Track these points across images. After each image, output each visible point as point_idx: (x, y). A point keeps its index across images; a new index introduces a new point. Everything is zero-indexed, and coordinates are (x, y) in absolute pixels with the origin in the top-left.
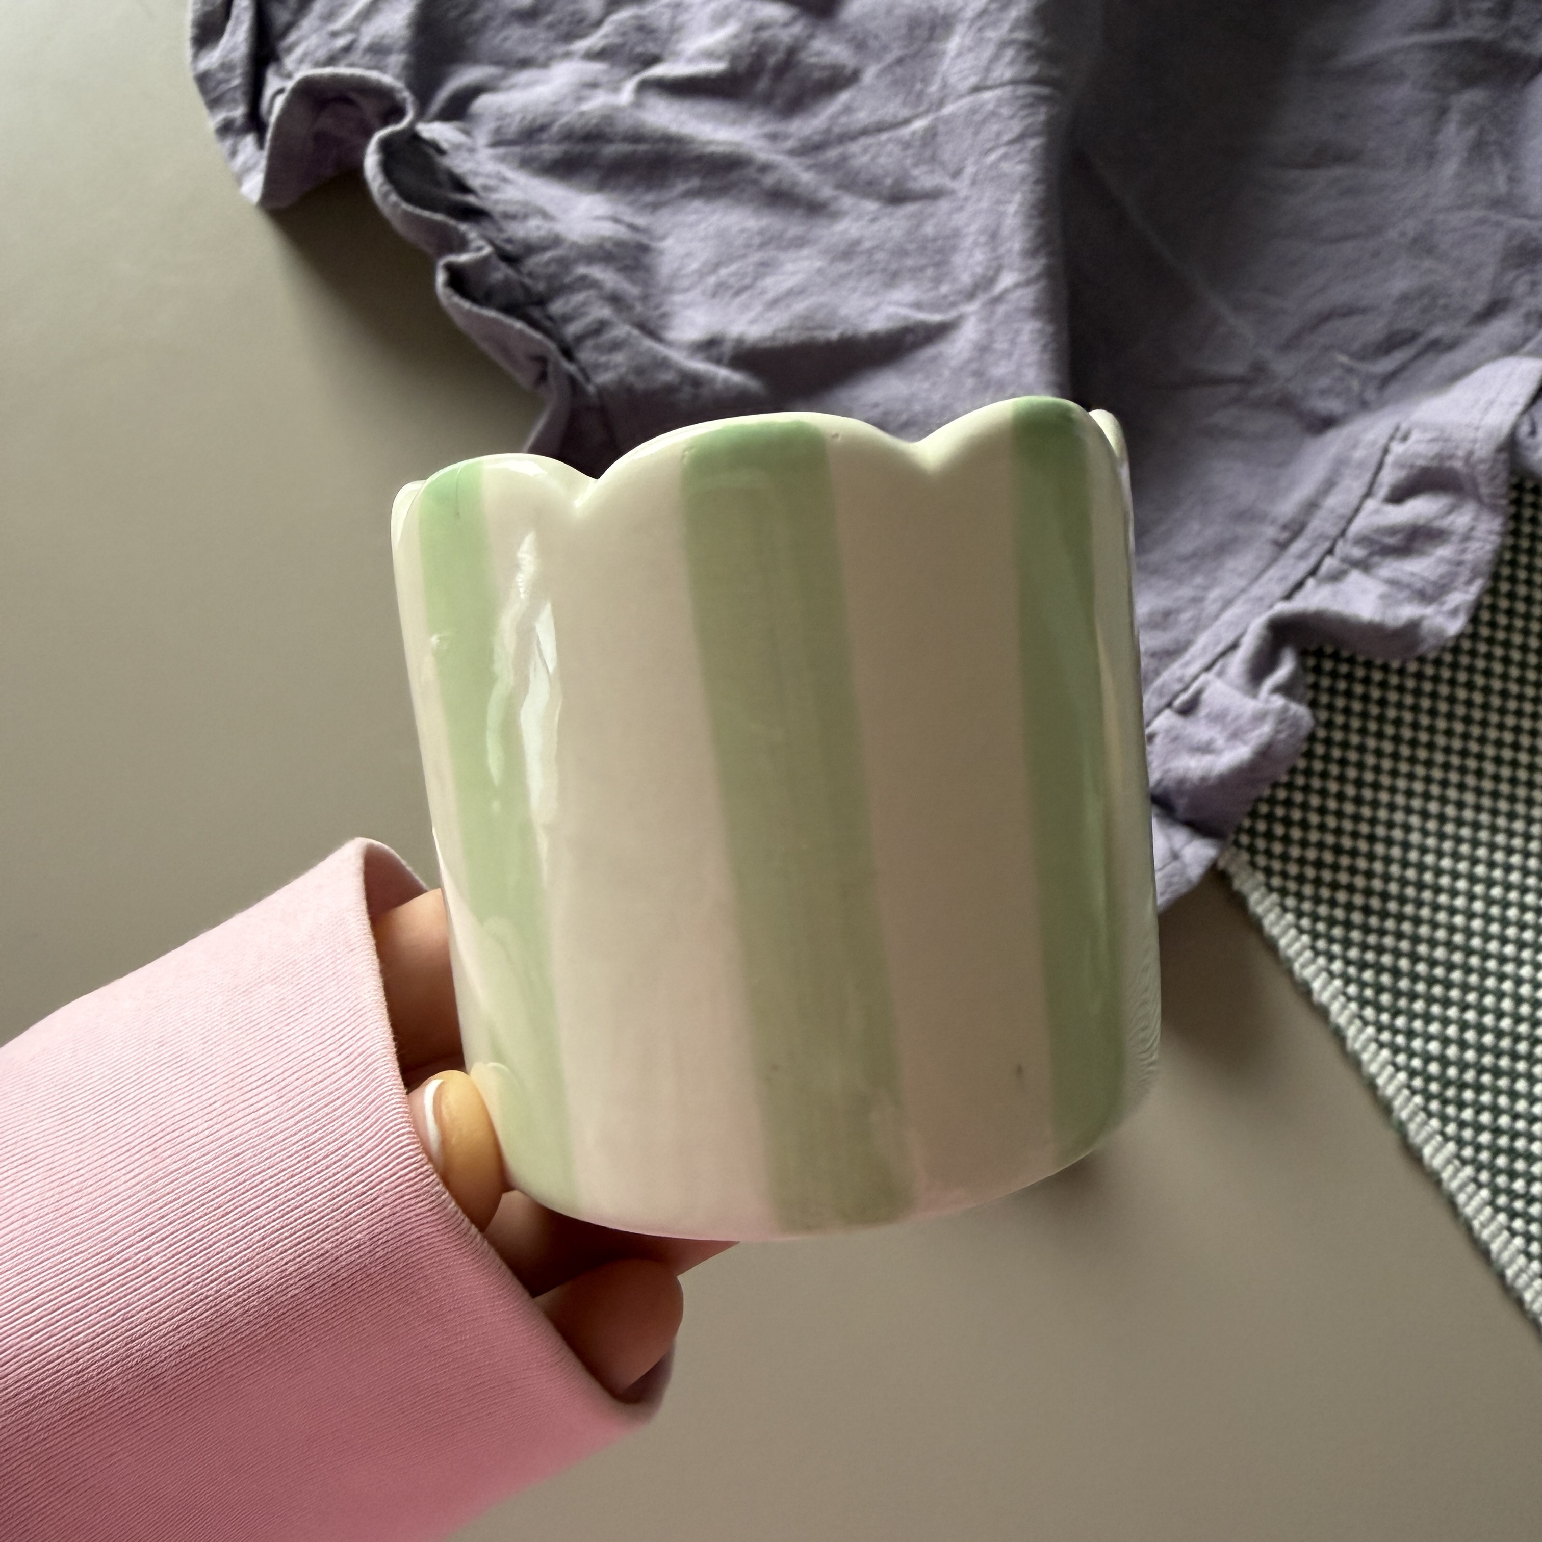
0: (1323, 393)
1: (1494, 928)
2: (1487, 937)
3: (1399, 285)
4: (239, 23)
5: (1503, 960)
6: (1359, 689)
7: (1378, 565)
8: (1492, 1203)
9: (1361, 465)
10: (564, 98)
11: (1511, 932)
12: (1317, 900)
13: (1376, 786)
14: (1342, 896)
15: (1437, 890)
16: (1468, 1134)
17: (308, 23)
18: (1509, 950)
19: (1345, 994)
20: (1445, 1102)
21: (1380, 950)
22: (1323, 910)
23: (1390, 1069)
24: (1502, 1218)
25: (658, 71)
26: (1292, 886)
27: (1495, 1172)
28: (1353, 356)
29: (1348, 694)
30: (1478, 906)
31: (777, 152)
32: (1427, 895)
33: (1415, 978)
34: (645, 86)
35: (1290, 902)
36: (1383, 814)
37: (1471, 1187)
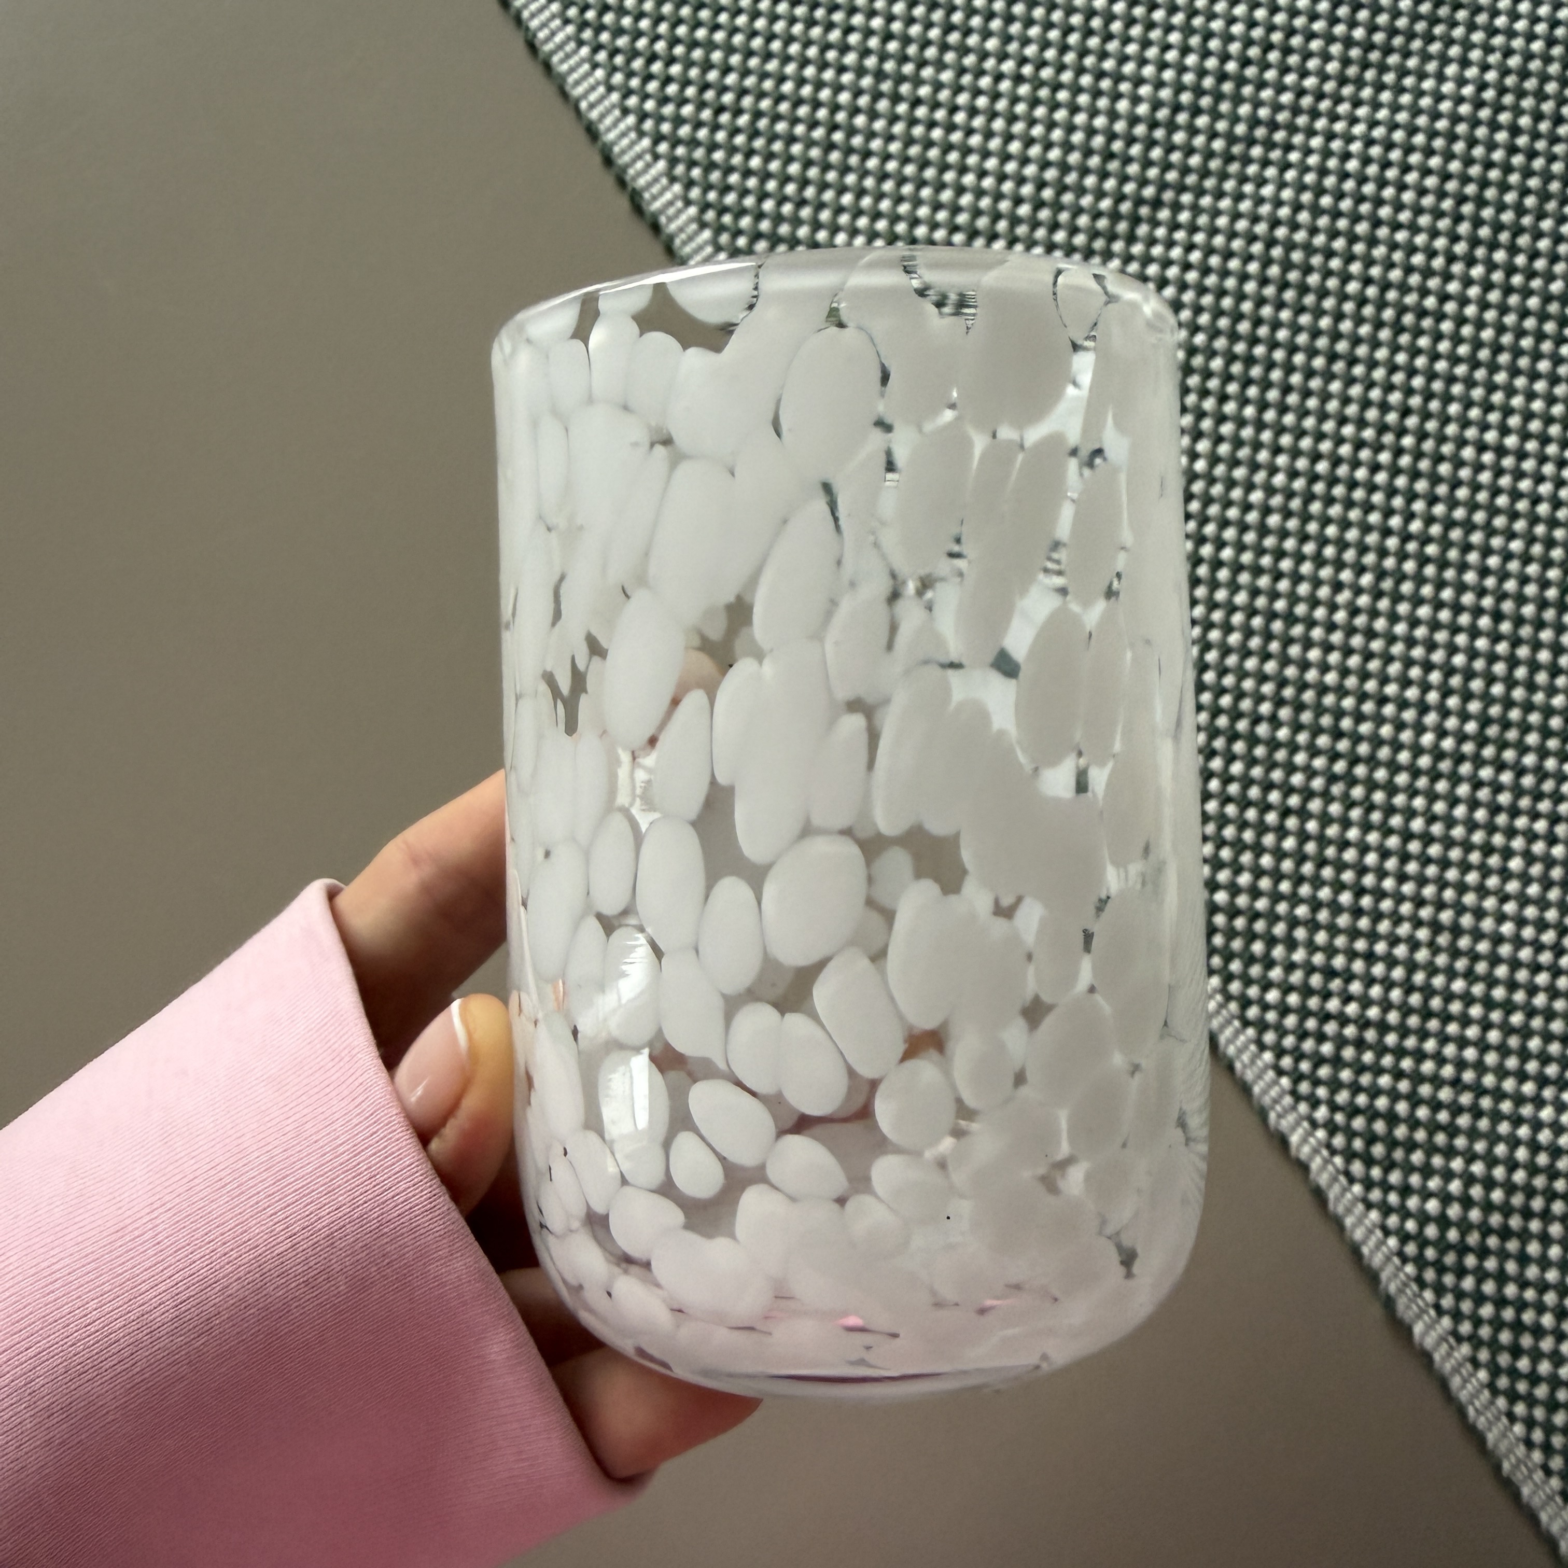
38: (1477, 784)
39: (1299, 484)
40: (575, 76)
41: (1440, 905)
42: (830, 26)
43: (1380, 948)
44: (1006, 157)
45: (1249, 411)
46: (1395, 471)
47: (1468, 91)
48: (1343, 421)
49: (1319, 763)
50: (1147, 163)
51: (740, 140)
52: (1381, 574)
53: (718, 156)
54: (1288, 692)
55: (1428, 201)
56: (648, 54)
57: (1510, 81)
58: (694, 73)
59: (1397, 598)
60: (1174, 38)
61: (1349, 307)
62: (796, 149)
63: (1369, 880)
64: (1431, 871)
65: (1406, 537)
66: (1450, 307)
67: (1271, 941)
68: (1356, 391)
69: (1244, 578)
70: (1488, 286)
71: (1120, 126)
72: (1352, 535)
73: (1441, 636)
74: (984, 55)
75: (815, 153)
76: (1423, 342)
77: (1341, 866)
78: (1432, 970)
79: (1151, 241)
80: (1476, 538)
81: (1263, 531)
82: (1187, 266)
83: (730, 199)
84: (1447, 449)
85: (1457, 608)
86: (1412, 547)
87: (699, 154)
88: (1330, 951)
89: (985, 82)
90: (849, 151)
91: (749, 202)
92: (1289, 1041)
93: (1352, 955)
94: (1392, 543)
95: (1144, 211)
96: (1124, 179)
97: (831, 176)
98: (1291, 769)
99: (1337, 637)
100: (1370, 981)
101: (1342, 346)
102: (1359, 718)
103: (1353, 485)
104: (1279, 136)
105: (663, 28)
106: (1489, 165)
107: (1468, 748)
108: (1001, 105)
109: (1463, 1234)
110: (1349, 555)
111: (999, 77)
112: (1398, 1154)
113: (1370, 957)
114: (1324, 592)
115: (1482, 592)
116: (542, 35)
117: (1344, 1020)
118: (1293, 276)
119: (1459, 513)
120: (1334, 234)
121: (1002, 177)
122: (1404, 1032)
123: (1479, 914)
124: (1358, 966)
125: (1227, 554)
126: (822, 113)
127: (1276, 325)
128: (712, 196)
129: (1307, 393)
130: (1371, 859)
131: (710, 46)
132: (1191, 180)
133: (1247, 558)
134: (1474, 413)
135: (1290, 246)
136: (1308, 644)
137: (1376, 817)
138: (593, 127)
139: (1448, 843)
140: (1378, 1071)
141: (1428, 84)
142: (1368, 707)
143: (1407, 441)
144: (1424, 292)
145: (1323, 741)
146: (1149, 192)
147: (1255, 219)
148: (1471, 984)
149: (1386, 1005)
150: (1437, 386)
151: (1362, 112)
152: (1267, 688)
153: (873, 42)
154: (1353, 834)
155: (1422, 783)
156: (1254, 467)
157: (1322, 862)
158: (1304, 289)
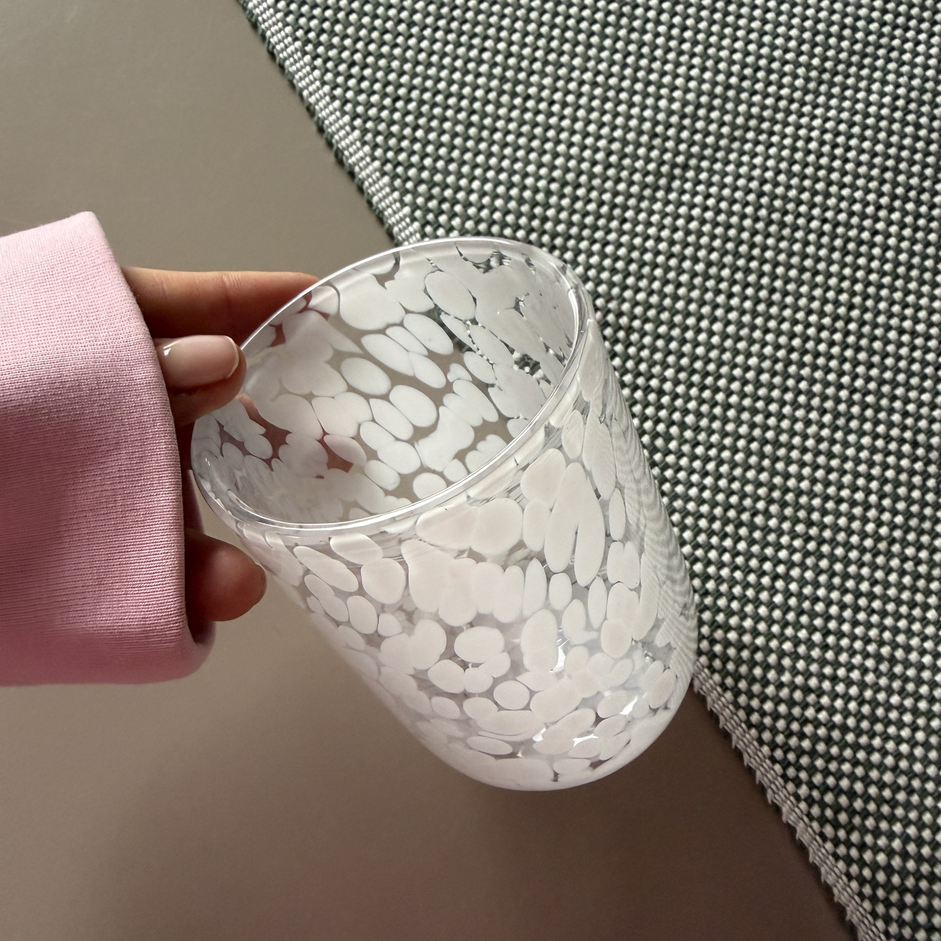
2: (926, 762)
13: (839, 634)
14: (808, 730)
15: (888, 723)
16: (906, 932)
19: (809, 815)
20: (888, 904)
21: (839, 775)
22: (793, 742)
23: (844, 879)
30: (920, 736)
32: (879, 727)
33: (867, 798)
36: (844, 658)
38: (904, 559)
39: (781, 354)
40: (300, 74)
41: (881, 643)
42: (471, 47)
43: (841, 672)
44: (586, 135)
45: (748, 304)
46: (845, 346)
47: (887, 100)
48: (810, 312)
49: (797, 543)
50: (679, 141)
51: (409, 119)
52: (837, 415)
53: (395, 129)
54: (776, 494)
55: (863, 170)
56: (349, 61)
57: (914, 95)
58: (380, 74)
59: (848, 431)
60: (696, 61)
61: (812, 237)
62: (447, 125)
63: (832, 625)
64: (875, 619)
65: (853, 391)
66: (878, 239)
67: (767, 667)
68: (818, 292)
69: (745, 416)
70: (903, 226)
71: (661, 117)
72: (817, 388)
73: (878, 458)
74: (572, 69)
75: (459, 128)
76: (862, 261)
77: (813, 615)
78: (877, 689)
79: (683, 192)
80: (899, 391)
81: (758, 384)
82: (706, 209)
83: (402, 157)
84: (879, 332)
85: (888, 439)
86: (857, 397)
87: (382, 127)
88: (808, 675)
89: (572, 86)
90: (482, 128)
91: (415, 159)
92: (780, 739)
93: (822, 677)
94: (844, 394)
95: (677, 172)
96: (664, 151)
97: (470, 144)
98: (779, 547)
99: (808, 457)
100: (834, 696)
101: (808, 263)
102: (824, 512)
103: (817, 355)
104: (765, 125)
105: (360, 45)
106: (901, 148)
107: (897, 534)
108: (583, 101)
109: (903, 879)
110: (816, 402)
111: (582, 83)
112: (857, 820)
113: (834, 679)
114: (799, 426)
115: (904, 428)
116: (278, 47)
117: (817, 724)
118: (775, 216)
119: (888, 375)
120: (802, 190)
121: (584, 148)
122: (859, 732)
123: (908, 649)
124: (826, 685)
125: (734, 399)
126: (464, 103)
127: (765, 248)
128: (390, 154)
129: (785, 294)
130: (834, 610)
131: (391, 57)
132: (708, 152)
133: (747, 402)
134: (896, 309)
135: (774, 197)
136: (789, 462)
137: (837, 581)
138: (312, 108)
139: (886, 599)
140: (841, 760)
141: (861, 95)
142: (830, 505)
143: (852, 326)
144: (862, 229)
145: (800, 528)
146: (680, 159)
147: (751, 179)
148: (903, 699)
149: (846, 713)
150: (871, 290)
151: (819, 111)
152: (762, 491)
153: (499, 58)
154: (821, 592)
155: (867, 557)
156: (751, 341)
157: (801, 612)
158: (782, 225)
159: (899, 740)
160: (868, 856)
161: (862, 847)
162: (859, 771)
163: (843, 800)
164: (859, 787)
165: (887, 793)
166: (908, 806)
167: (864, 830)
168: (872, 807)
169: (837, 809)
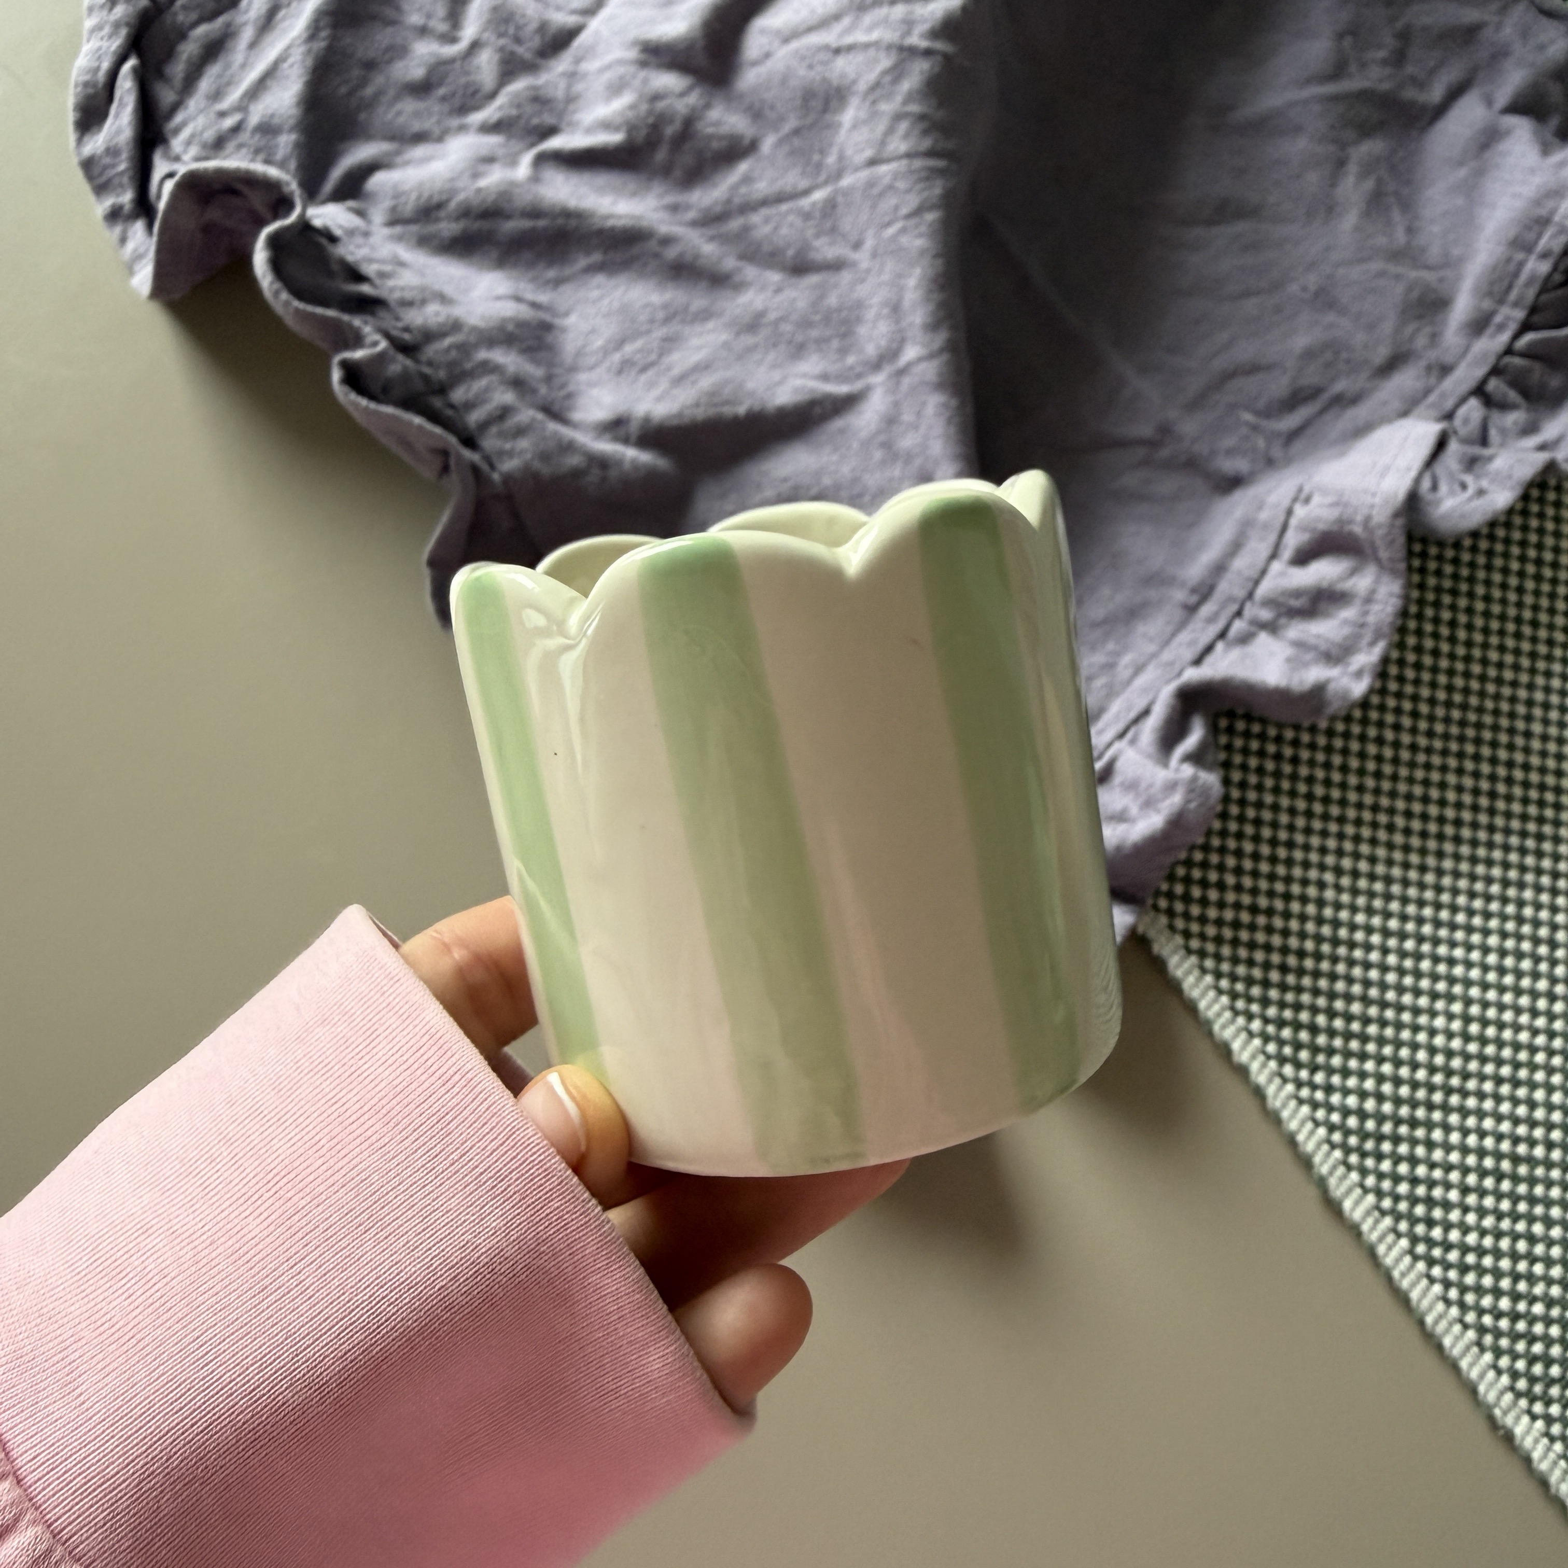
0: (1230, 452)
1: (1408, 981)
2: (1400, 989)
3: (1301, 341)
4: (122, 105)
5: (1416, 1011)
6: (1271, 748)
7: (1286, 627)
8: (1411, 1252)
9: (1266, 526)
10: (461, 173)
11: (1425, 984)
12: (1235, 961)
13: (1290, 845)
14: (1259, 956)
15: (1352, 945)
16: (1386, 1185)
17: (194, 103)
18: (1423, 1002)
19: (1264, 1052)
20: (1363, 1155)
22: (1241, 970)
23: (1309, 1125)
24: (1421, 1266)
25: (555, 143)
26: (1210, 947)
27: (1414, 1221)
28: (1258, 413)
29: (1261, 754)
30: (1392, 959)
31: (680, 224)
32: (1342, 951)
33: (1332, 1033)
34: (542, 160)
35: (1209, 963)
36: (1297, 872)
37: (1391, 1238)
159: (1367, 966)
160: (1335, 1099)
161: (1329, 1089)
162: (1321, 1002)
163: (1304, 1036)
164: (1321, 1020)
165: (1355, 1026)
166: (1381, 1041)
167: (1330, 1071)
168: (1338, 1043)
169: (1298, 1046)
